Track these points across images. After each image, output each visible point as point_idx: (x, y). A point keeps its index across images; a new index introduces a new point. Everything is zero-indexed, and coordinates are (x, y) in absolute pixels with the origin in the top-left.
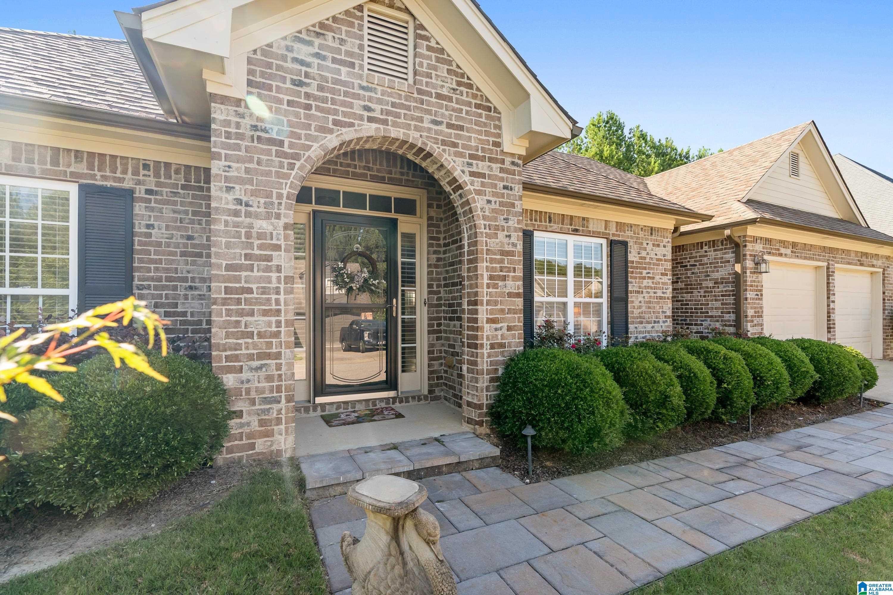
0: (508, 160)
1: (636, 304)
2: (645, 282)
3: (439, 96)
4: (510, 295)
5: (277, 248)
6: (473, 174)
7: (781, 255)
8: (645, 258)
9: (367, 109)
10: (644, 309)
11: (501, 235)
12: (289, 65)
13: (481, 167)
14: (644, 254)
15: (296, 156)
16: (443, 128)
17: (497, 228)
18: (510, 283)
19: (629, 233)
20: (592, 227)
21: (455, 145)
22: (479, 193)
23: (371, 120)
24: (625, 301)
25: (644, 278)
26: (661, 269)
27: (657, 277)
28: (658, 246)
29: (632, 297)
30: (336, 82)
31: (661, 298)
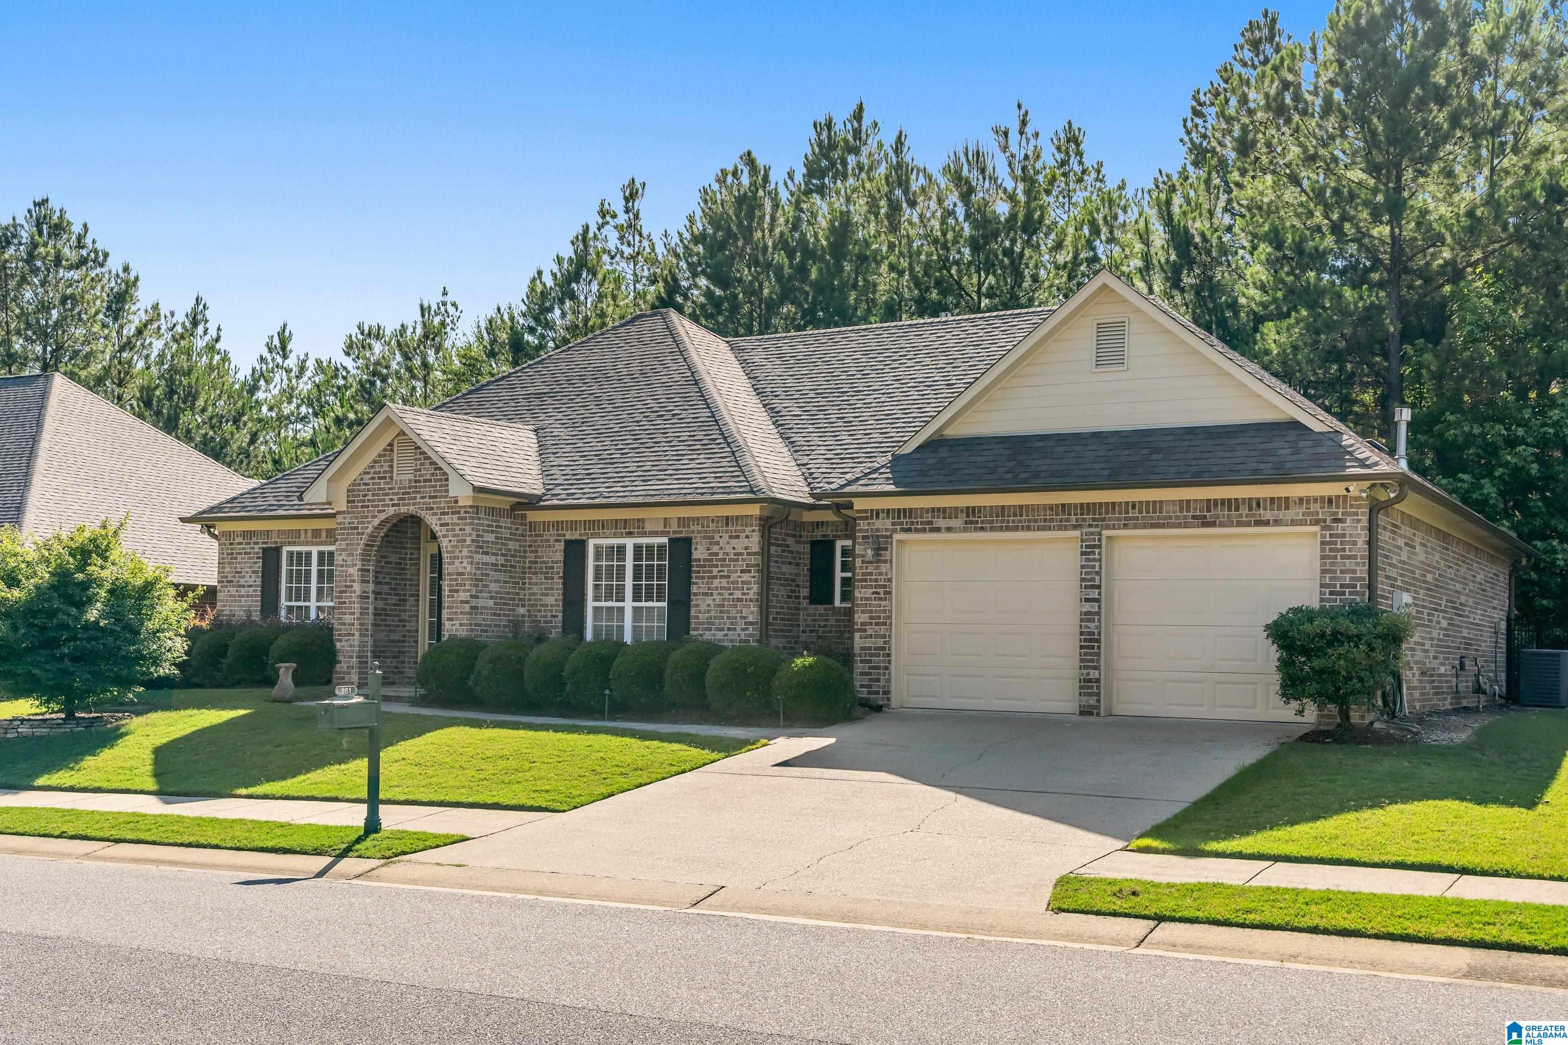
0: (462, 510)
1: (703, 607)
2: (716, 583)
3: (425, 481)
4: (462, 602)
5: (354, 581)
6: (442, 525)
7: (938, 530)
8: (717, 554)
9: (392, 500)
10: (713, 614)
11: (457, 562)
12: (362, 487)
13: (447, 519)
14: (715, 549)
15: (363, 534)
16: (427, 500)
17: (455, 558)
18: (461, 594)
19: (694, 528)
20: (648, 527)
21: (432, 509)
22: (444, 536)
23: (393, 505)
24: (687, 604)
25: (715, 577)
26: (742, 565)
27: (734, 577)
28: (738, 537)
29: (694, 600)
30: (380, 489)
31: (740, 600)
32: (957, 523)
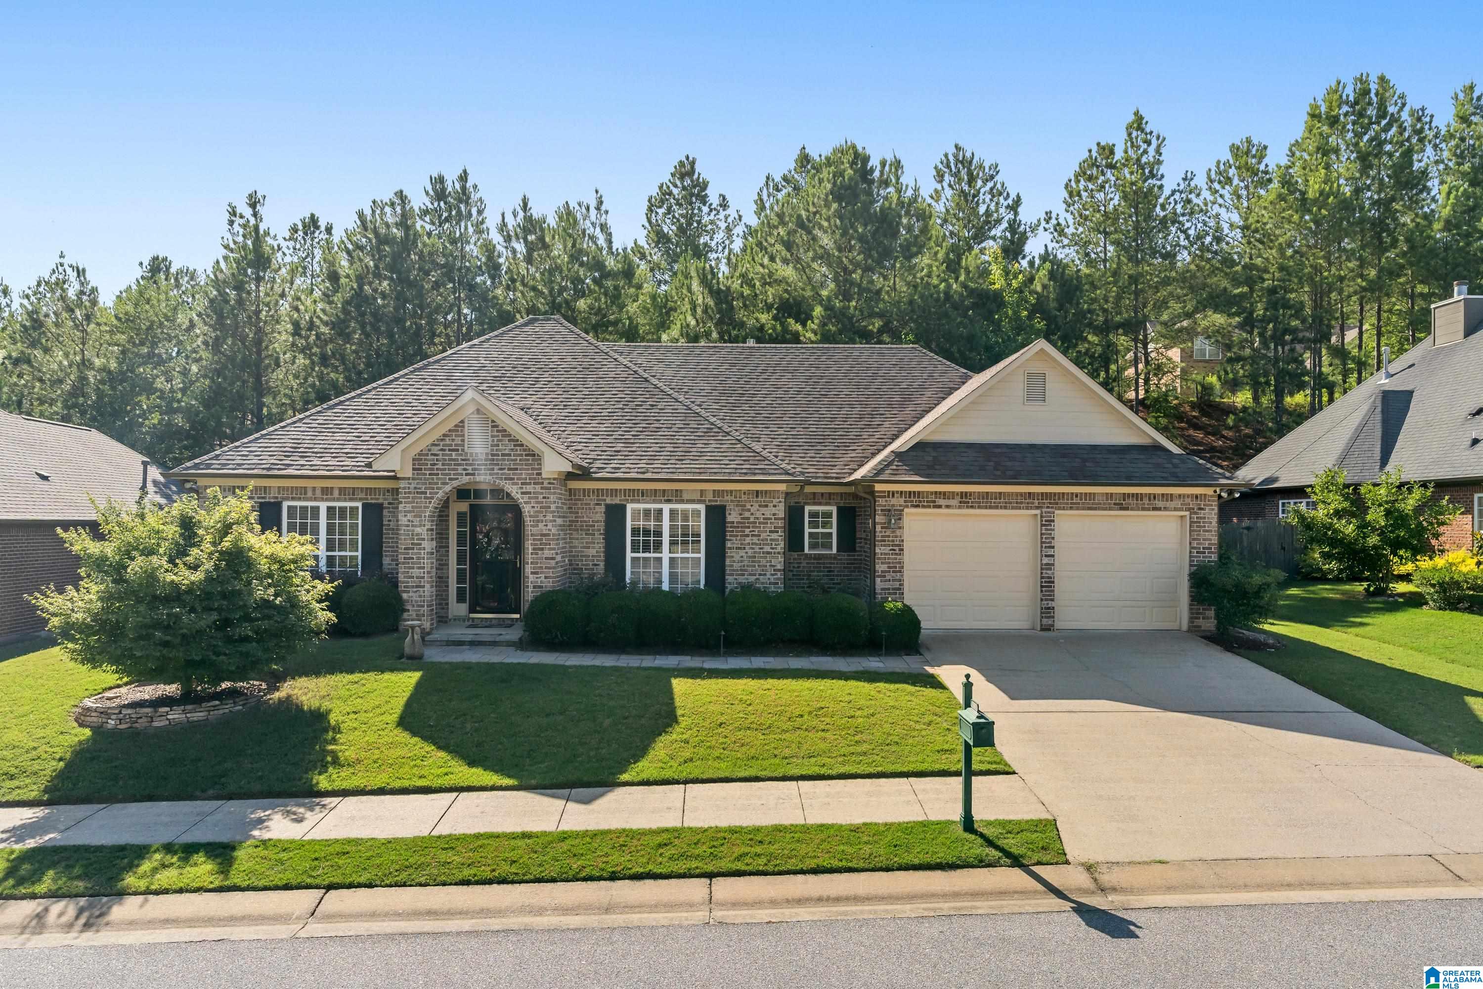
0: (546, 482)
1: (737, 558)
2: (748, 540)
3: (503, 455)
4: (546, 558)
5: (423, 539)
6: (522, 493)
7: (940, 507)
8: (748, 518)
9: (465, 469)
10: (746, 563)
11: (541, 525)
12: (430, 457)
13: (529, 488)
14: (747, 514)
15: (432, 498)
16: (506, 471)
17: (538, 521)
18: (546, 552)
19: (729, 498)
20: (685, 496)
21: (513, 479)
22: (526, 503)
23: (467, 474)
24: (723, 556)
25: (747, 536)
26: (770, 526)
27: (763, 536)
28: (766, 506)
29: (729, 553)
30: (450, 460)
31: (768, 553)
32: (954, 502)
